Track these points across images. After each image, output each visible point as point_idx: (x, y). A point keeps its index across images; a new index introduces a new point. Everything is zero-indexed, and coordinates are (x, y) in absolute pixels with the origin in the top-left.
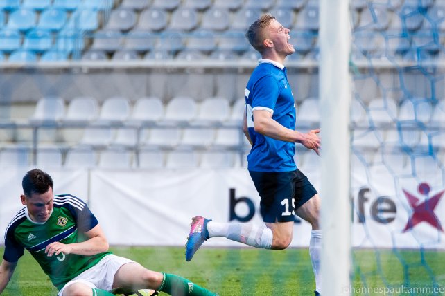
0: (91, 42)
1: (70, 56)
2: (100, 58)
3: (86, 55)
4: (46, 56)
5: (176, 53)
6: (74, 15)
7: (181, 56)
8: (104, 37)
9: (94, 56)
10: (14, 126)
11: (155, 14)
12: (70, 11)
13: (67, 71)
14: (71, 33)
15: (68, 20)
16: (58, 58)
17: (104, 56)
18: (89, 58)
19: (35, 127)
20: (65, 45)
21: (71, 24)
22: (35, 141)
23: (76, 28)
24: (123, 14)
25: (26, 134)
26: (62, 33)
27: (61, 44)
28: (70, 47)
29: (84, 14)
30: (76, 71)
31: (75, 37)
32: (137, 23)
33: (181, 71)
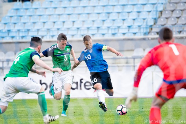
0: (152, 29)
1: (145, 34)
2: (155, 35)
3: (150, 33)
4: (137, 34)
5: (180, 32)
6: (145, 21)
7: (182, 33)
8: (156, 27)
9: (153, 34)
10: (127, 58)
11: (173, 19)
12: (144, 19)
13: (144, 39)
14: (145, 26)
15: (144, 22)
16: (141, 35)
17: (156, 34)
18: (151, 35)
19: (134, 58)
20: (143, 31)
21: (145, 24)
22: (134, 63)
23: (147, 25)
24: (162, 20)
25: (131, 61)
26: (142, 27)
27: (142, 30)
28: (145, 31)
29: (149, 20)
30: (147, 39)
31: (146, 28)
32: (167, 22)
33: (182, 38)
